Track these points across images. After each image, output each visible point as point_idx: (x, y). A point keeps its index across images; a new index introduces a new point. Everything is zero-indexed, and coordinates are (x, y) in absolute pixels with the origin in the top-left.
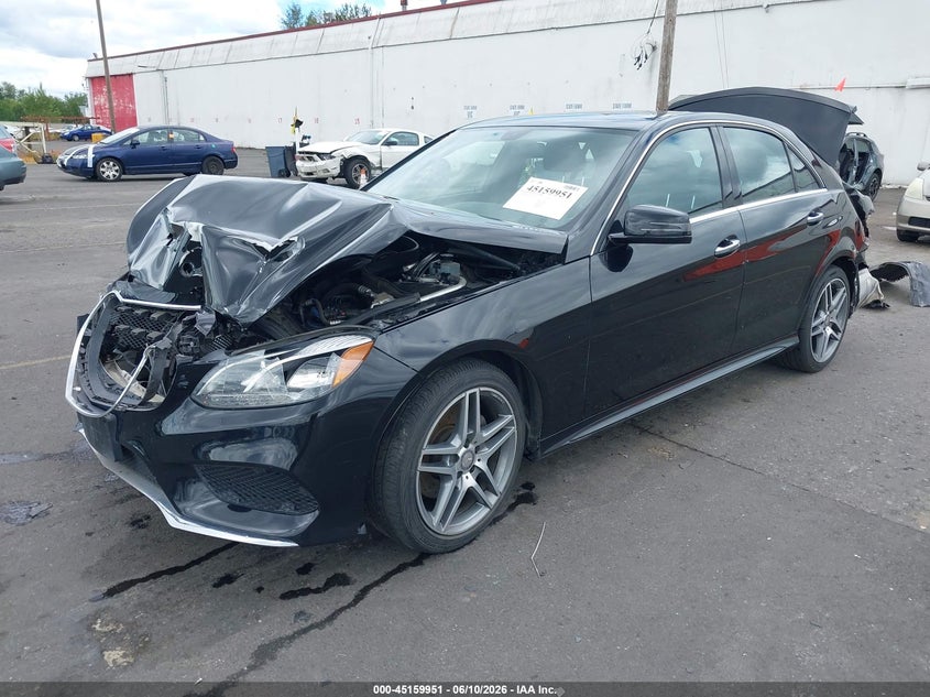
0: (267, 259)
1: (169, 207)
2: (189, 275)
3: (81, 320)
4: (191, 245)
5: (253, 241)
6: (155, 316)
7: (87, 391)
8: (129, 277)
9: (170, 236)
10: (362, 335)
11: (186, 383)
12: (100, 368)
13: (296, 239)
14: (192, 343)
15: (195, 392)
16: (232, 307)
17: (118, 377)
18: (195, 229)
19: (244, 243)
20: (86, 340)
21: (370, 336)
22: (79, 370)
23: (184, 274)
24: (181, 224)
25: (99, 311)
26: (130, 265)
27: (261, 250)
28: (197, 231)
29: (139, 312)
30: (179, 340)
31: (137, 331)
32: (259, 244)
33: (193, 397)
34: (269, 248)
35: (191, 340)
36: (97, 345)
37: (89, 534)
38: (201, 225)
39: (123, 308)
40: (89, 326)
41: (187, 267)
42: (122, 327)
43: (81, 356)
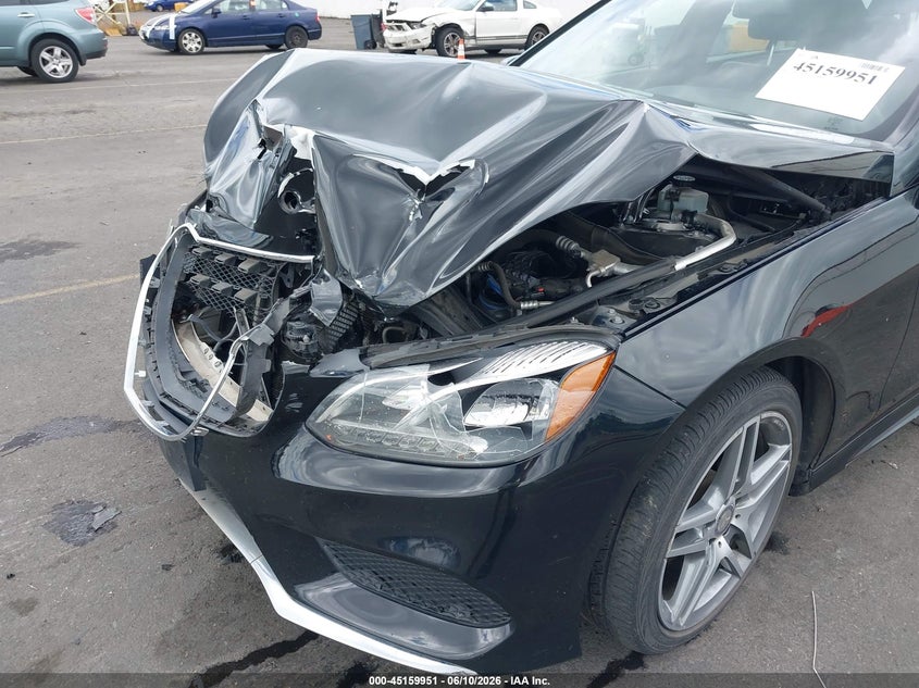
0: (420, 196)
1: (259, 98)
2: (292, 210)
3: (146, 264)
4: (293, 163)
5: (397, 165)
6: (245, 266)
7: (153, 379)
8: (207, 200)
9: (262, 144)
10: (590, 341)
11: (299, 405)
12: (171, 341)
13: (471, 164)
14: (306, 338)
15: (311, 418)
16: (369, 279)
17: (196, 351)
18: (302, 140)
19: (380, 166)
20: (152, 293)
21: (602, 344)
22: (144, 342)
23: (287, 208)
24: (279, 128)
25: (169, 250)
26: (209, 180)
27: (411, 181)
28: (305, 142)
29: (222, 258)
30: (284, 328)
31: (221, 286)
32: (408, 170)
33: (310, 425)
34: (426, 179)
35: (304, 331)
36: (166, 301)
37: (167, 568)
38: (311, 134)
39: (200, 251)
40: (156, 274)
41: (290, 198)
42: (199, 278)
43: (147, 318)
